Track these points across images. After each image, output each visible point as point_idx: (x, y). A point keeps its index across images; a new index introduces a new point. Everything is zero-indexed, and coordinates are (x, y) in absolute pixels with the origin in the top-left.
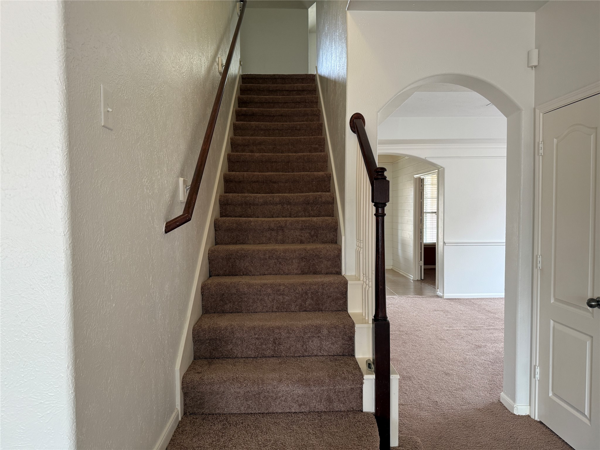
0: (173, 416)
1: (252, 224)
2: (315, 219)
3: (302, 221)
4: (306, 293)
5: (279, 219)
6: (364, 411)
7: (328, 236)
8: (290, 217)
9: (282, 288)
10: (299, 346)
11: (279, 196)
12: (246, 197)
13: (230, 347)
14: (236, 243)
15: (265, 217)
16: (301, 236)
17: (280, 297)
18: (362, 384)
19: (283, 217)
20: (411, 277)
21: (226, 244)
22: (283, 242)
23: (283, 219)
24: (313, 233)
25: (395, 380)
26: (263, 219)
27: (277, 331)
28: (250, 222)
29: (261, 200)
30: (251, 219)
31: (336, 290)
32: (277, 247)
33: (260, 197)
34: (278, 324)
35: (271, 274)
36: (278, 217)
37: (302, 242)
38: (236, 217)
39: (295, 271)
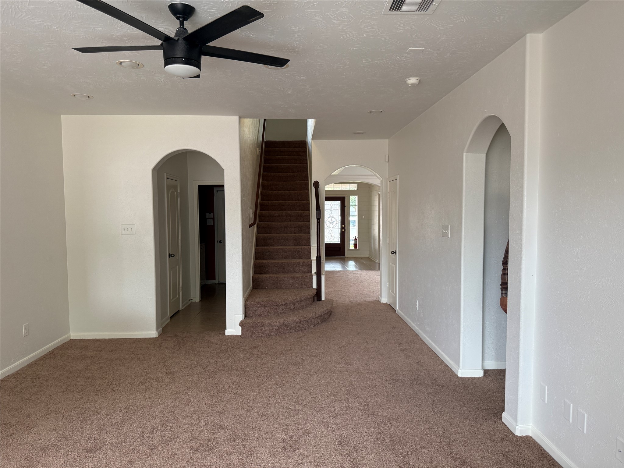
0: (250, 288)
1: (274, 225)
2: (300, 223)
3: (295, 224)
4: (295, 252)
5: (285, 223)
6: (313, 288)
7: (306, 230)
8: (290, 222)
9: (286, 250)
10: (292, 269)
11: (285, 213)
12: (271, 213)
13: (267, 270)
14: (267, 234)
15: (279, 222)
16: (295, 230)
17: (285, 254)
18: (312, 279)
19: (287, 222)
20: (377, 261)
21: (262, 234)
22: (287, 233)
23: (287, 223)
24: (300, 229)
25: (323, 278)
26: (278, 223)
27: (284, 264)
28: (273, 224)
29: (277, 215)
30: (273, 223)
31: (307, 251)
32: (284, 235)
33: (277, 213)
34: (284, 261)
35: (281, 246)
36: (285, 222)
37: (295, 233)
38: (266, 222)
39: (292, 245)
